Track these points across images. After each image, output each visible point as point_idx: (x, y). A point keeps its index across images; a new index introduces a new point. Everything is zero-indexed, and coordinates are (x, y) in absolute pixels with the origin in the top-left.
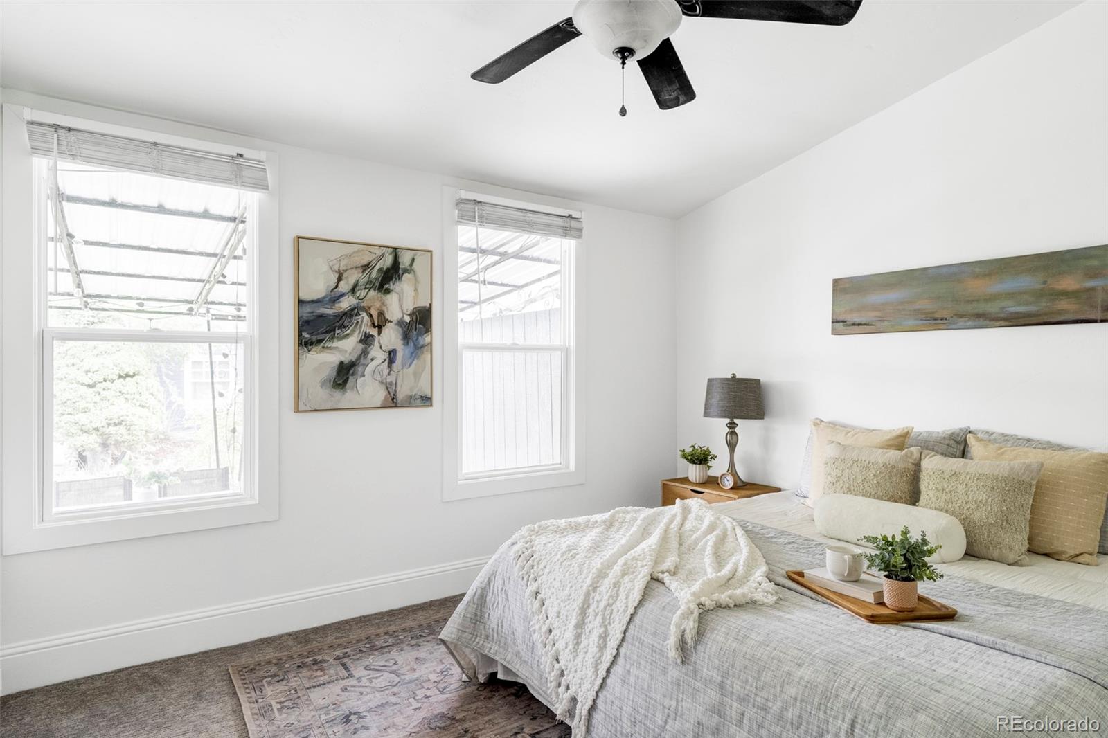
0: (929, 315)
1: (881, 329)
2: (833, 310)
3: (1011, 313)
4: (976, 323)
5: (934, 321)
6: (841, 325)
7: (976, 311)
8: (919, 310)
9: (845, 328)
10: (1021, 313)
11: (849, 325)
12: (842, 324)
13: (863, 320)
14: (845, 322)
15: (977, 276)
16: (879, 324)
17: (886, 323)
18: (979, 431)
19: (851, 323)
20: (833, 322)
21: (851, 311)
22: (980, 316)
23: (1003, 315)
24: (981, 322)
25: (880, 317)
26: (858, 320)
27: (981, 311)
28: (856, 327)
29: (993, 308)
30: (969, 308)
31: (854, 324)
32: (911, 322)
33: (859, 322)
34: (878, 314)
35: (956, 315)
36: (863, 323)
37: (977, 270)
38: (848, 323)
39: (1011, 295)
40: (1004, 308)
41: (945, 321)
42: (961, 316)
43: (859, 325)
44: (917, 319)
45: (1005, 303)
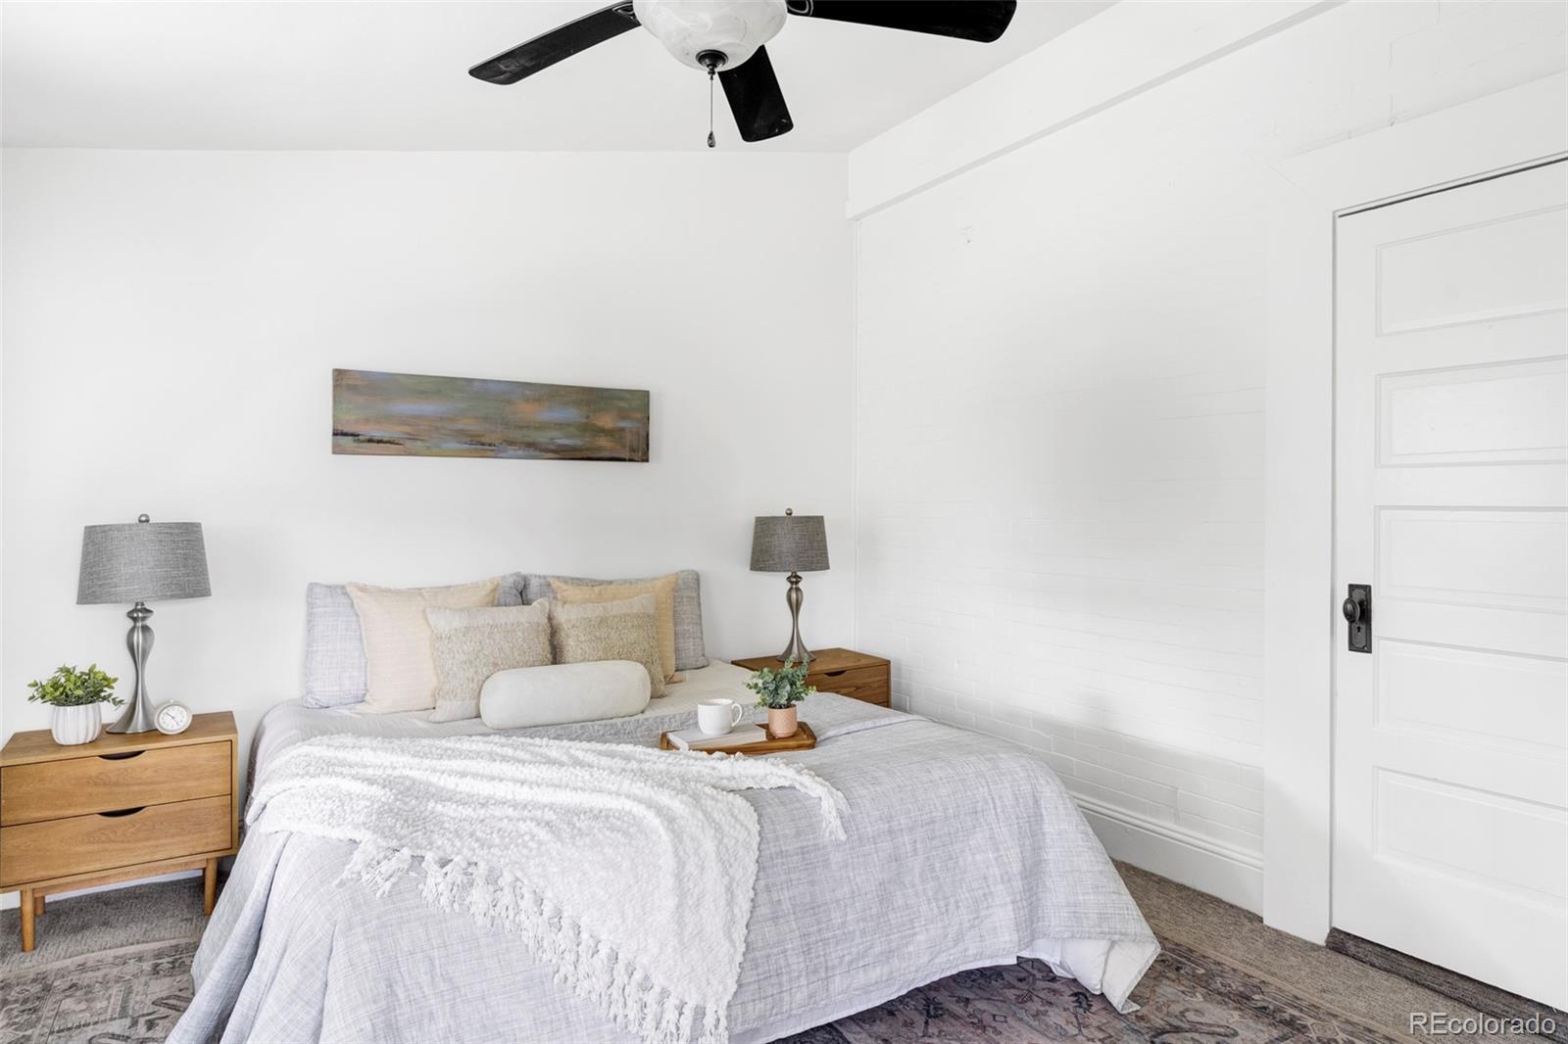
0: (475, 439)
1: (414, 452)
2: (334, 416)
3: (559, 445)
4: (526, 453)
5: (480, 446)
6: (346, 438)
7: (526, 439)
8: (462, 430)
9: (356, 444)
10: (565, 445)
11: (363, 442)
12: (350, 438)
13: (386, 436)
14: (358, 435)
15: (527, 400)
16: (409, 444)
17: (419, 443)
18: (531, 576)
19: (368, 438)
20: (335, 434)
21: (367, 421)
22: (530, 445)
23: (552, 447)
24: (531, 452)
25: (410, 434)
26: (377, 434)
27: (530, 440)
28: (375, 445)
29: (542, 437)
30: (518, 435)
31: (370, 441)
32: (453, 445)
33: (380, 439)
34: (408, 429)
35: (504, 441)
36: (385, 439)
37: (527, 392)
38: (360, 437)
39: (560, 426)
40: (552, 439)
41: (493, 448)
42: (511, 443)
43: (379, 442)
44: (459, 442)
45: (554, 434)
